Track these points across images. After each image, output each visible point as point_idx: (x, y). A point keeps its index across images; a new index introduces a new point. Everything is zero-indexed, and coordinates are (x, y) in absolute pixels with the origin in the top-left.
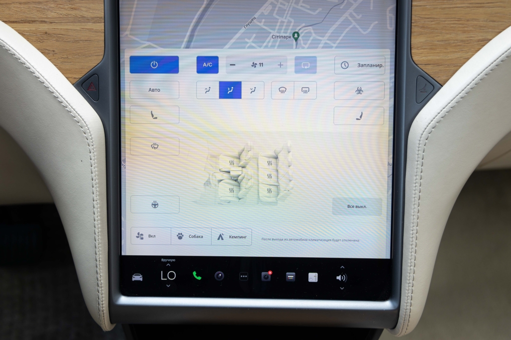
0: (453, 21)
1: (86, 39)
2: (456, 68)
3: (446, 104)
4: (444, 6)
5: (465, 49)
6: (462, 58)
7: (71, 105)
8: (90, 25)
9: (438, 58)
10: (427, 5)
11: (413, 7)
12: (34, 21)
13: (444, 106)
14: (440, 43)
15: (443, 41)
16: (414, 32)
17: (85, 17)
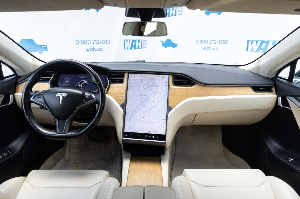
6: (176, 105)
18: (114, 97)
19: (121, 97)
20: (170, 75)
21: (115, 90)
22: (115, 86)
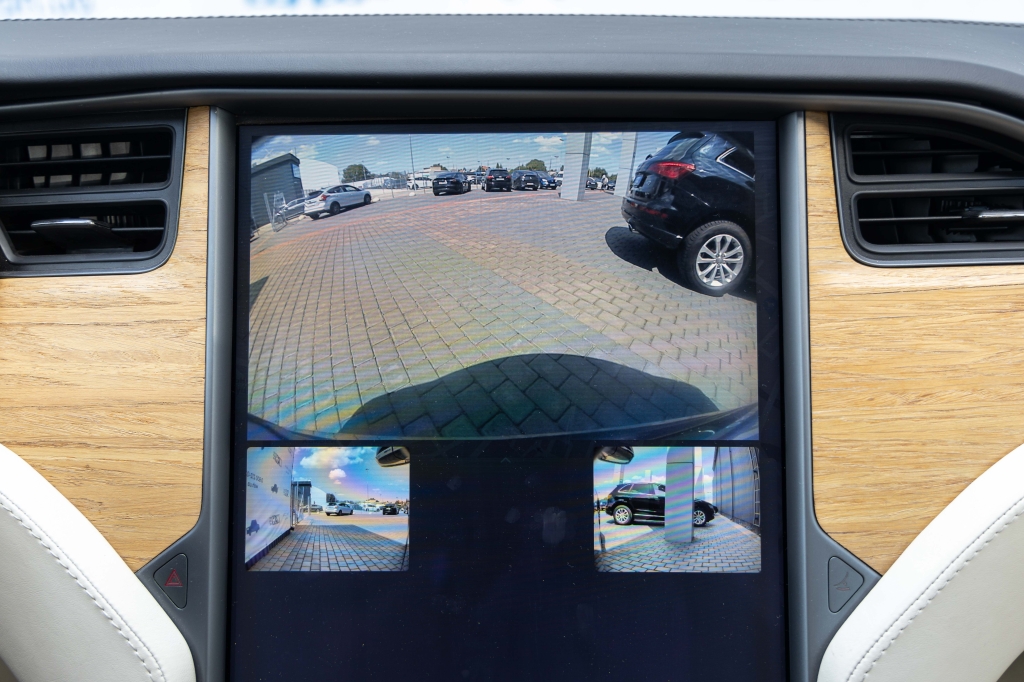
0: (896, 445)
1: (167, 481)
2: (905, 538)
3: (890, 622)
4: (876, 417)
5: (922, 500)
6: (916, 518)
7: (130, 624)
8: (174, 455)
9: (868, 519)
10: (841, 416)
11: (814, 420)
12: (64, 444)
13: (886, 627)
14: (871, 489)
15: (876, 485)
16: (819, 468)
17: (166, 438)
18: (48, 455)
19: (150, 456)
20: (803, 111)
21: (64, 355)
22: (52, 304)
